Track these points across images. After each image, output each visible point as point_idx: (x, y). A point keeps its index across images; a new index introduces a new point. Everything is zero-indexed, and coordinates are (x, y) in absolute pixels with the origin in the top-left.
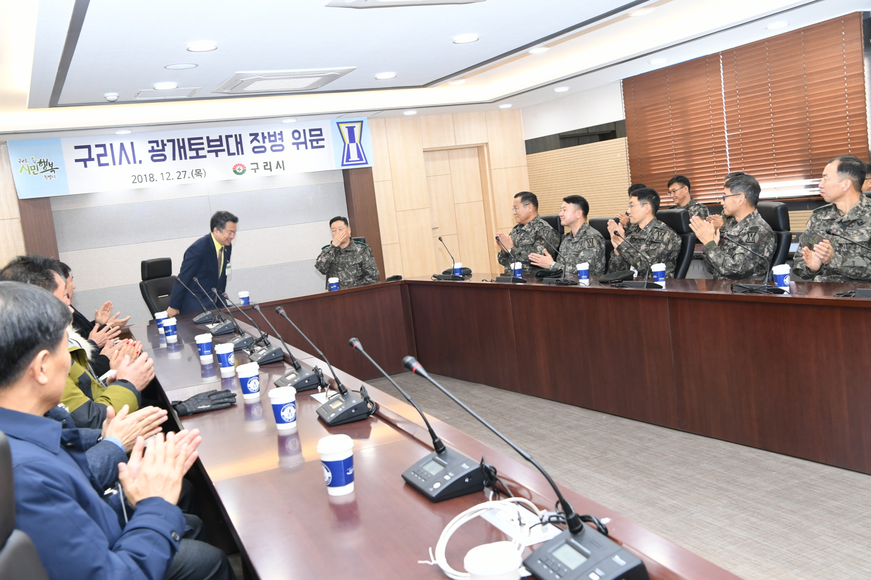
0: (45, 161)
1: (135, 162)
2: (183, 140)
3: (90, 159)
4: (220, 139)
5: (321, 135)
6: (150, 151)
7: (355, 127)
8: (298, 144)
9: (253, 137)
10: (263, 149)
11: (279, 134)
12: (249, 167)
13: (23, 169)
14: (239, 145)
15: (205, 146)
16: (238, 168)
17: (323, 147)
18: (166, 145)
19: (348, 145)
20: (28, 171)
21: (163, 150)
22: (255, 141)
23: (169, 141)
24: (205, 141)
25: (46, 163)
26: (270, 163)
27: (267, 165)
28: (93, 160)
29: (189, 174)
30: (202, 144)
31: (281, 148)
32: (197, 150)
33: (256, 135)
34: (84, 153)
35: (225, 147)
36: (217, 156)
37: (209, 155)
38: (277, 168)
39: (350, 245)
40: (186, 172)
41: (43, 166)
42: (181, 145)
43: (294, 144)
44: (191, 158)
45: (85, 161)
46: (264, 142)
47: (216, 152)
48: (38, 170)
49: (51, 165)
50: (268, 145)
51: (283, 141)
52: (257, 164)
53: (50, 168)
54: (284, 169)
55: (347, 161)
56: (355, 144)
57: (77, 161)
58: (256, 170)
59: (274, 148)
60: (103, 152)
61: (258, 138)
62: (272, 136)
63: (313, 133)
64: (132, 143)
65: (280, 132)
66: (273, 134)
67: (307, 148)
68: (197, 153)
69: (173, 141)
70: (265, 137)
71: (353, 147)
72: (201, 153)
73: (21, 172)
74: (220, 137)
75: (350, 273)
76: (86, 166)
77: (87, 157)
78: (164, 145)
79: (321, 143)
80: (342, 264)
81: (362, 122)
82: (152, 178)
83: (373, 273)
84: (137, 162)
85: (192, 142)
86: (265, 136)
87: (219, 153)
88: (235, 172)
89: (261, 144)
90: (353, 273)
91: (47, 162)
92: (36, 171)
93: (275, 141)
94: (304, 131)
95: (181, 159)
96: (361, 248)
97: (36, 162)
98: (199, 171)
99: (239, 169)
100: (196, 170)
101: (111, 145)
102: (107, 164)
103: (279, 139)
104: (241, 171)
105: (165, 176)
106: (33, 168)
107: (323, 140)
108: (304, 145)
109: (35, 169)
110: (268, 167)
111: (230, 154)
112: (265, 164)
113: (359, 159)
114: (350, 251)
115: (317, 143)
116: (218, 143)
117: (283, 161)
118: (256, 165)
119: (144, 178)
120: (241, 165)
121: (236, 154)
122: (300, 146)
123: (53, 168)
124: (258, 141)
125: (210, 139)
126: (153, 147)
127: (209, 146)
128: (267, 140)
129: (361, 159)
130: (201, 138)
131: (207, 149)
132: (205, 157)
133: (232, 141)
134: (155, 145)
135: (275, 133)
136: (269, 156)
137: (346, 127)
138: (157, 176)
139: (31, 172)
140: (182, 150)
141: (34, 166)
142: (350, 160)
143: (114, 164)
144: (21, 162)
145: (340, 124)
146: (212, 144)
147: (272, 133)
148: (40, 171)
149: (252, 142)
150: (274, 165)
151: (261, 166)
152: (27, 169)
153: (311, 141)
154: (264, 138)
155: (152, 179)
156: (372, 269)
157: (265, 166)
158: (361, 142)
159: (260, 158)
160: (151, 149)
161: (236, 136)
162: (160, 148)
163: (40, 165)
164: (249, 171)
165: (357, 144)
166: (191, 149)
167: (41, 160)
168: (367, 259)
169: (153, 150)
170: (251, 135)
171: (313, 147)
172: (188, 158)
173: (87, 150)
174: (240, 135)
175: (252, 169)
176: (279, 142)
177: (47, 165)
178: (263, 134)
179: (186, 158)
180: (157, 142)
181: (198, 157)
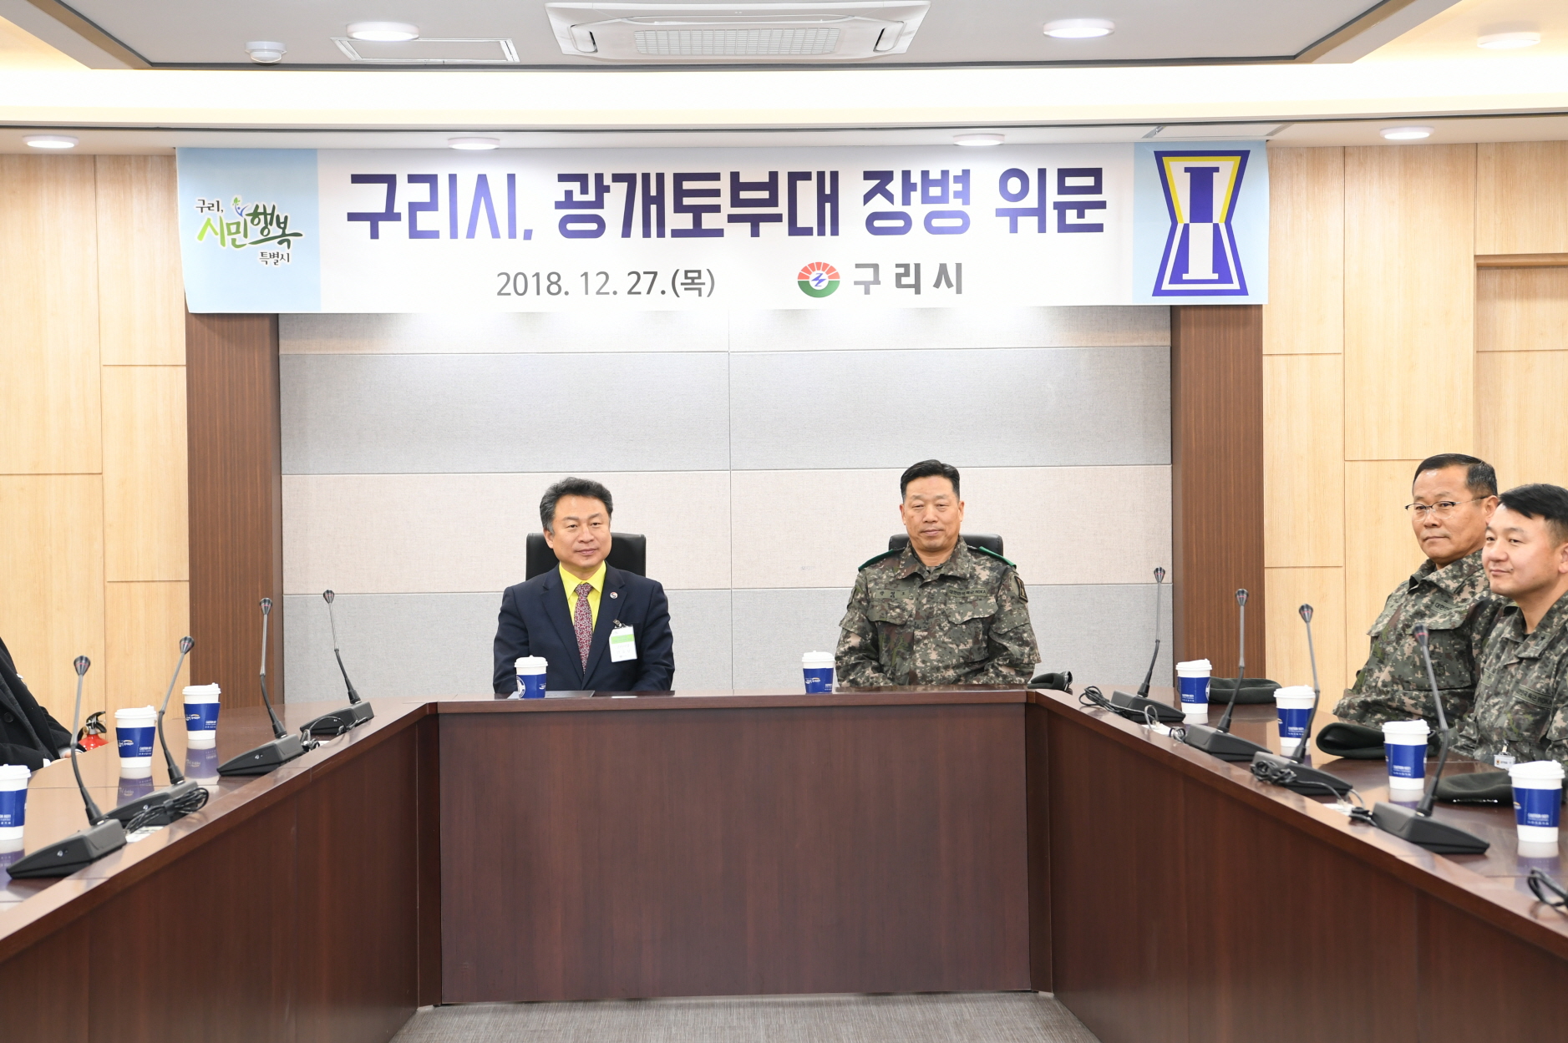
0: (269, 211)
1: (512, 235)
2: (660, 177)
3: (390, 215)
4: (772, 184)
5: (1097, 189)
6: (559, 205)
7: (1217, 170)
8: (1014, 215)
9: (874, 183)
10: (900, 223)
11: (957, 179)
12: (848, 275)
13: (209, 228)
14: (828, 206)
15: (724, 200)
16: (814, 275)
17: (1098, 228)
18: (607, 189)
19: (1186, 227)
20: (219, 237)
21: (599, 203)
22: (879, 197)
23: (617, 178)
24: (724, 185)
25: (269, 217)
26: (917, 266)
27: (907, 274)
28: (397, 217)
29: (663, 282)
30: (716, 193)
31: (958, 222)
32: (697, 211)
33: (887, 176)
34: (373, 198)
35: (783, 208)
36: (755, 233)
37: (732, 230)
38: (937, 285)
39: (954, 556)
40: (655, 274)
41: (262, 224)
42: (653, 192)
43: (1000, 213)
44: (677, 233)
45: (373, 219)
46: (906, 201)
47: (755, 222)
48: (246, 236)
49: (281, 225)
50: (917, 210)
51: (966, 202)
52: (876, 267)
53: (280, 232)
54: (959, 291)
55: (1176, 279)
56: (1208, 228)
57: (352, 217)
58: (872, 287)
59: (936, 223)
60: (426, 198)
61: (889, 187)
62: (935, 183)
63: (1070, 182)
64: (511, 178)
65: (960, 174)
66: (938, 176)
67: (1042, 228)
68: (697, 221)
69: (630, 179)
70: (914, 187)
71: (1201, 236)
72: (708, 221)
73: (200, 237)
74: (774, 176)
75: (954, 646)
76: (375, 234)
77: (382, 209)
78: (602, 189)
79: (1092, 216)
80: (928, 618)
81: (1244, 155)
82: (555, 283)
83: (1022, 654)
84: (520, 233)
85: (687, 185)
86: (912, 181)
87: (763, 226)
88: (804, 286)
89: (898, 207)
90: (962, 647)
91: (272, 214)
92: (240, 239)
93: (943, 199)
94: (1042, 173)
95: (647, 234)
96: (991, 569)
97: (244, 214)
98: (696, 275)
99: (819, 280)
100: (686, 272)
101: (453, 178)
102: (434, 234)
103: (957, 195)
104: (823, 285)
105: (596, 282)
106: (233, 228)
107: (1102, 205)
108: (1035, 219)
109: (238, 232)
110: (911, 280)
111: (794, 230)
112: (902, 270)
113: (1216, 277)
114: (954, 579)
115: (1081, 215)
116: (765, 195)
117: (959, 266)
118: (871, 270)
119: (532, 282)
120: (826, 265)
121: (815, 231)
122: (1021, 220)
123: (287, 232)
124: (889, 197)
125: (742, 180)
126: (569, 194)
127: (736, 202)
128: (916, 196)
129: (1225, 277)
130: (715, 177)
131: (727, 209)
132: (719, 233)
133: (807, 192)
134: (575, 186)
135: (945, 173)
136: (919, 246)
137: (1187, 170)
138: (572, 282)
139: (228, 239)
140: (653, 208)
141: (238, 224)
142: (1185, 277)
143: (454, 234)
144: (205, 210)
145: (1165, 159)
146: (744, 195)
147: (935, 175)
148: (251, 238)
149: (868, 198)
150: (929, 276)
151: (888, 274)
152: (218, 231)
153: (1061, 208)
154: (908, 187)
155: (554, 289)
156: (1021, 639)
157: (899, 276)
158: (1233, 223)
159: (889, 251)
160: (562, 198)
161: (821, 175)
162: (591, 196)
163: (252, 222)
164: (847, 288)
165: (1216, 227)
166: (679, 208)
167: (257, 207)
168: (1008, 607)
169: (568, 202)
170: (868, 175)
171: (1063, 227)
172: (668, 232)
173: (384, 187)
174: (835, 175)
175: (856, 283)
176: (955, 204)
177: (271, 224)
178: (906, 175)
179: (661, 234)
180: (582, 179)
181: (697, 231)
